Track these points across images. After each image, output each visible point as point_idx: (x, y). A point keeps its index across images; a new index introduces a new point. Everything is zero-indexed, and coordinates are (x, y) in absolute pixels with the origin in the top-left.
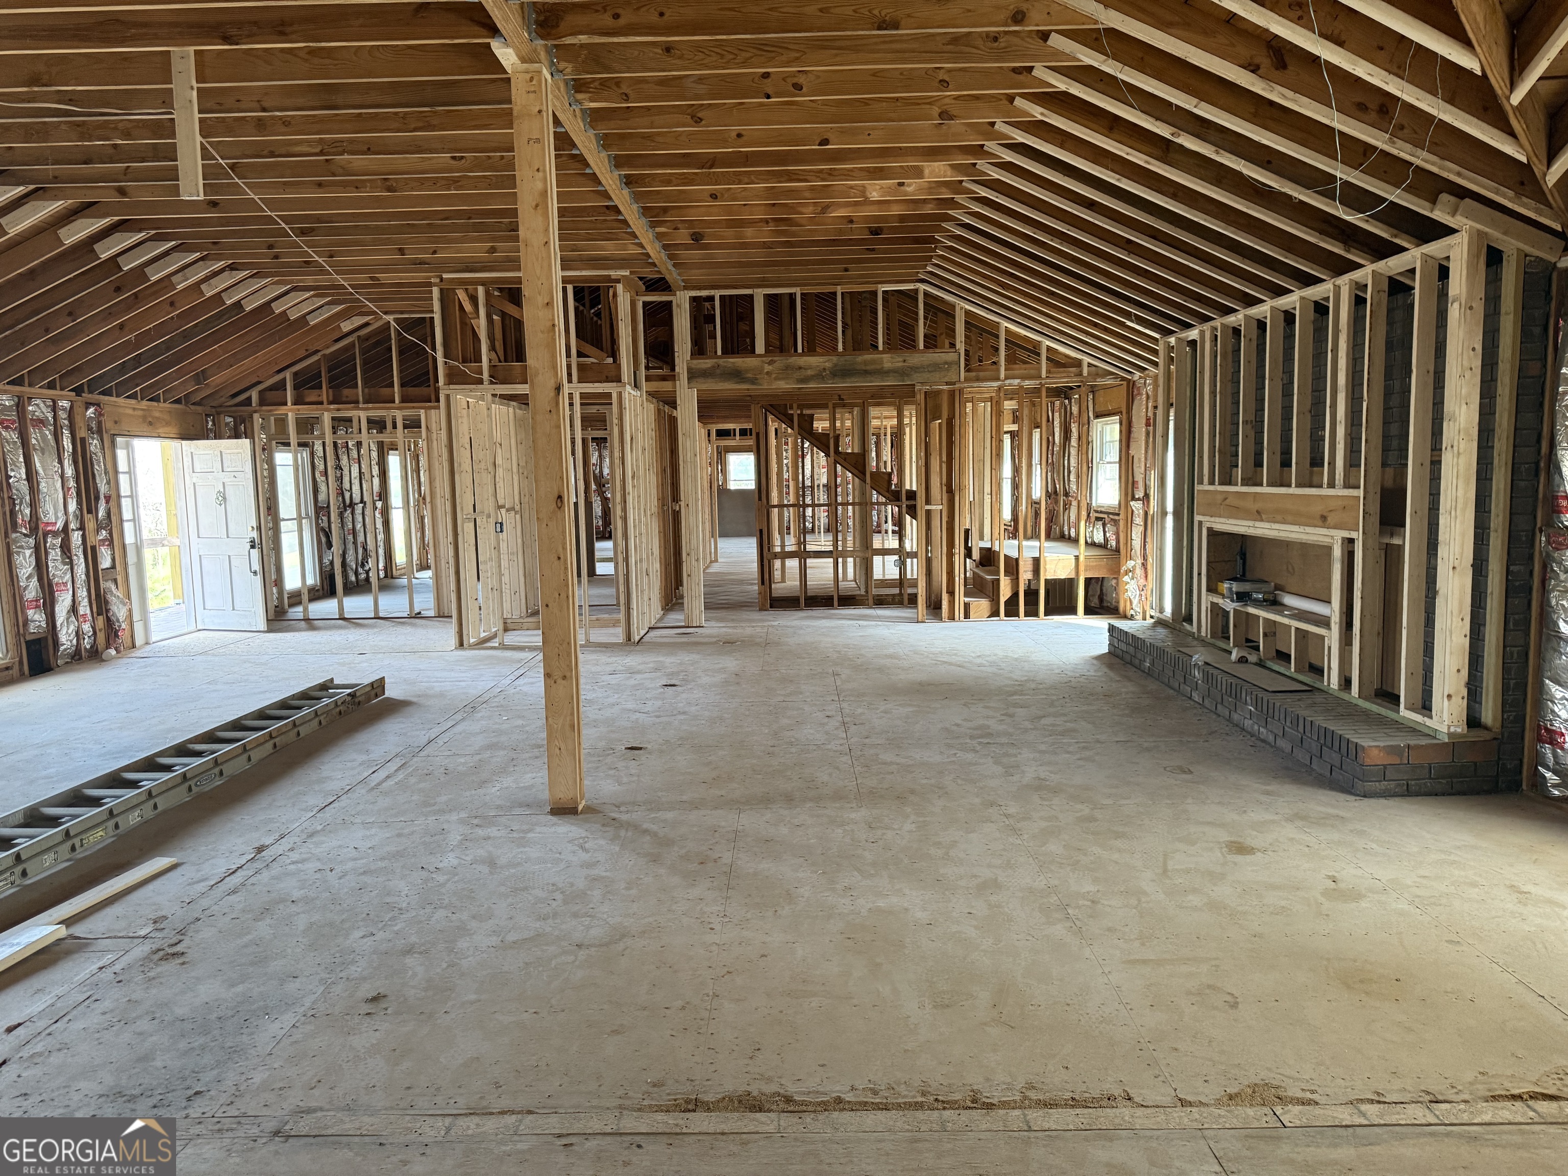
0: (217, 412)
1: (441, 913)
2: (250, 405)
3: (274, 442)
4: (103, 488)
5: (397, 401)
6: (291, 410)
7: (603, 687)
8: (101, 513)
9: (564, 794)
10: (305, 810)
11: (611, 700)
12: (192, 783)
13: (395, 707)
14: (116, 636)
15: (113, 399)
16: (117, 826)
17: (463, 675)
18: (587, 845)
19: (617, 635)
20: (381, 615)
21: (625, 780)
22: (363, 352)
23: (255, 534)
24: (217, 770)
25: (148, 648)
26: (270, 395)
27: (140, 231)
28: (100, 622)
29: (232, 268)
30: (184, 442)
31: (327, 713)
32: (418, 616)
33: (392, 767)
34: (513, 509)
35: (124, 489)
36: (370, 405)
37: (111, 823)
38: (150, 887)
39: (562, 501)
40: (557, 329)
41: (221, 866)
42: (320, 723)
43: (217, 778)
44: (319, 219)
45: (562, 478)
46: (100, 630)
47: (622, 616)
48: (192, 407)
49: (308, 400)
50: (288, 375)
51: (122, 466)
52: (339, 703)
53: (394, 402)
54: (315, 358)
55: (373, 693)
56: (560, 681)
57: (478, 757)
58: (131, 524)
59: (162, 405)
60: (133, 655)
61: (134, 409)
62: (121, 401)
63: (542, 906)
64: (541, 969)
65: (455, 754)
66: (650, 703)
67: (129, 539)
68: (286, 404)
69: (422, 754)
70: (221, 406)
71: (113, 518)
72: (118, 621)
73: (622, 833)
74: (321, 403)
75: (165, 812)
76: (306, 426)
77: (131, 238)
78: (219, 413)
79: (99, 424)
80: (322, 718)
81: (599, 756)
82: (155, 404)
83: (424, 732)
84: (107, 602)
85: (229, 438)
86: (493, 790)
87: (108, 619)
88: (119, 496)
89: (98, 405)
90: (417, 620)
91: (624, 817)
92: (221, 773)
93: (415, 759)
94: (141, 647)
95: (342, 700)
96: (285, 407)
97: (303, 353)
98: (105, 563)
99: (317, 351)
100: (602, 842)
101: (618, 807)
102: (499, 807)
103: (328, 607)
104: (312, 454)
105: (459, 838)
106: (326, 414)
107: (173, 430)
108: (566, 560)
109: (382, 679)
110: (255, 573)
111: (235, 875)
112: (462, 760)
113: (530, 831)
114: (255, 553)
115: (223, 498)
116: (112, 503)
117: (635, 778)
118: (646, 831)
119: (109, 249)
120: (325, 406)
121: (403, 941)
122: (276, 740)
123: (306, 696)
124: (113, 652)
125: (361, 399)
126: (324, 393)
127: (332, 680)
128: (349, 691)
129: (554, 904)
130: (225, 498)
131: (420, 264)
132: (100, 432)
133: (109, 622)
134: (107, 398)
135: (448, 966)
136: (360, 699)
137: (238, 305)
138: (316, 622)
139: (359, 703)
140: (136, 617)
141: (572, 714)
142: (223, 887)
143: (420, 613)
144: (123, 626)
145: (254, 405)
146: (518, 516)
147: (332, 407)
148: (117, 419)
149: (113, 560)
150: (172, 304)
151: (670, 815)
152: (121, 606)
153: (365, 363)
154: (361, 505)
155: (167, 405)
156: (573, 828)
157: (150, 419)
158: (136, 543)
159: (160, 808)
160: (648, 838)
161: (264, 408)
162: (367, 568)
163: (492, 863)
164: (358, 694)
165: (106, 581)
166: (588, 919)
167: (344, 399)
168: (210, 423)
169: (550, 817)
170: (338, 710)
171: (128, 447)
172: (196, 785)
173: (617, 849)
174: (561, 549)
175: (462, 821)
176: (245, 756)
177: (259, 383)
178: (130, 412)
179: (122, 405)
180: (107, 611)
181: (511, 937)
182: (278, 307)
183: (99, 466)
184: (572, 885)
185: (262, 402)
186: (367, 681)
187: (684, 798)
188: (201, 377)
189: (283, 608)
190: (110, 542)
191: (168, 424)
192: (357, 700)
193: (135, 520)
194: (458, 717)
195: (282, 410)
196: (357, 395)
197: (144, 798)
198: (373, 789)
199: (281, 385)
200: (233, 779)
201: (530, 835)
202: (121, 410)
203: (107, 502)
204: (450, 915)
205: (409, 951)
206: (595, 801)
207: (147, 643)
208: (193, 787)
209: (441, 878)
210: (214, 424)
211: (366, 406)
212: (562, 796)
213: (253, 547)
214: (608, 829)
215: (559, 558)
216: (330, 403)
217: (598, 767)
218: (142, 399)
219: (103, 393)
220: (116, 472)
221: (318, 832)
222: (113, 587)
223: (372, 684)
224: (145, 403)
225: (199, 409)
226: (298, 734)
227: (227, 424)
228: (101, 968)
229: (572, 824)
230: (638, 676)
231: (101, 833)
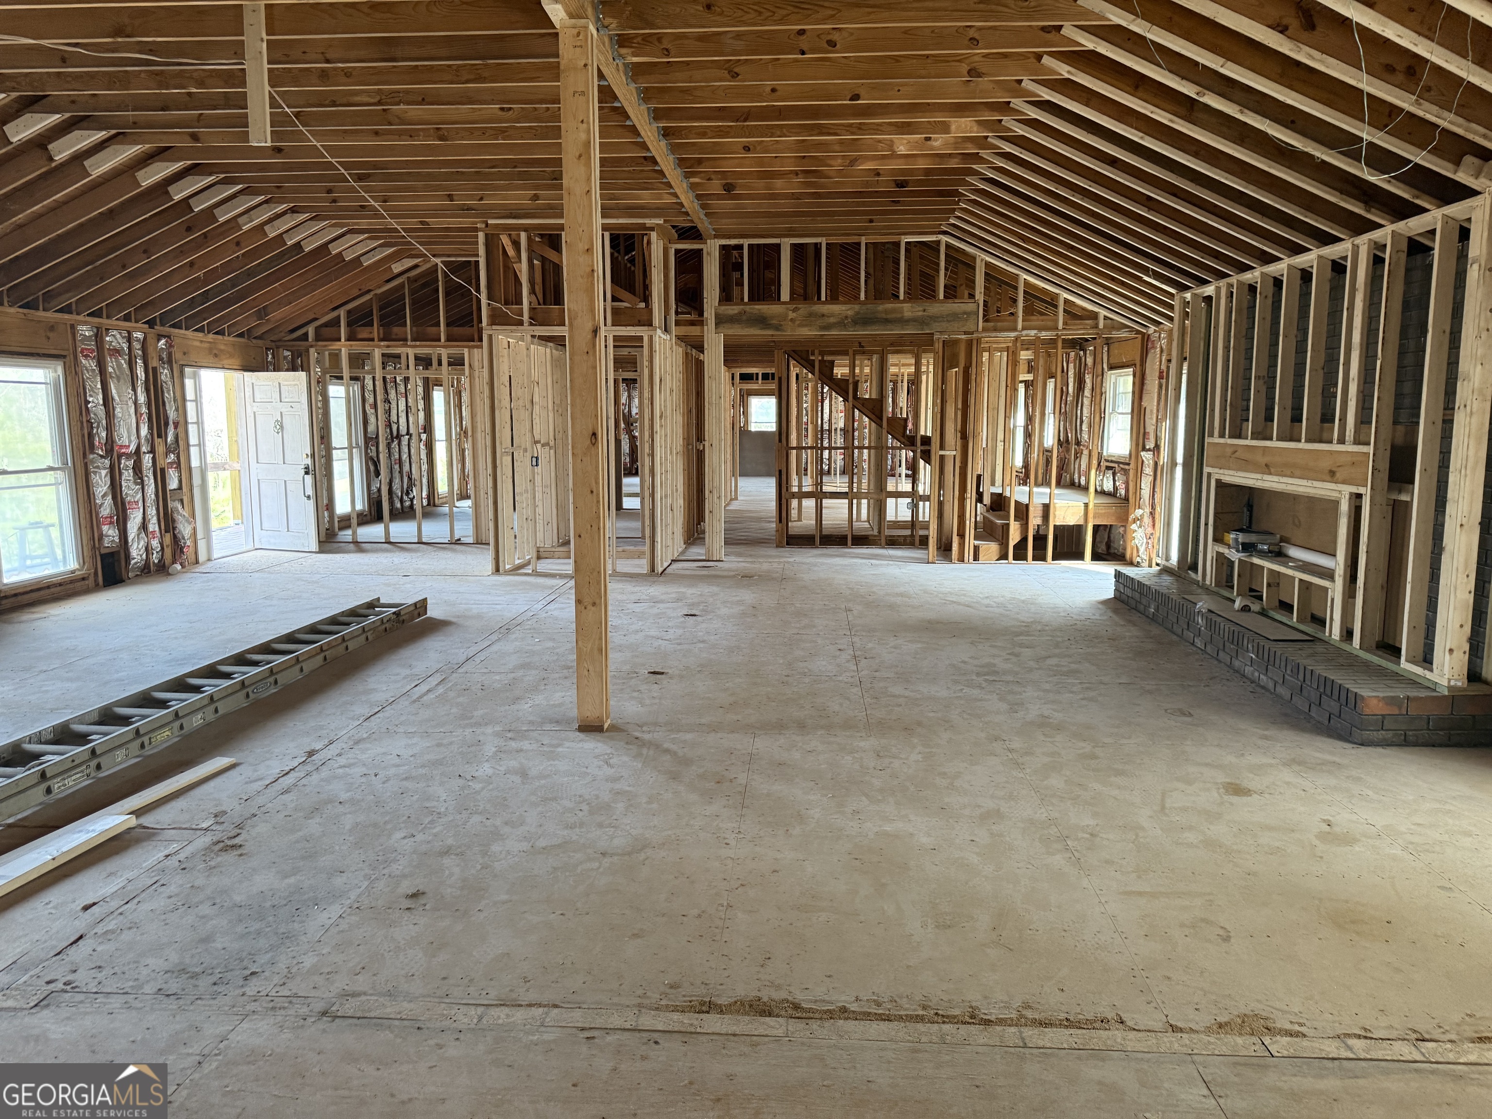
0: (276, 346)
1: (476, 819)
2: (307, 340)
3: (328, 376)
4: (172, 414)
5: (443, 340)
6: (344, 346)
7: (629, 614)
8: (170, 438)
9: (591, 713)
10: (352, 719)
11: (634, 627)
12: (250, 690)
13: (436, 626)
14: (182, 552)
15: (183, 332)
16: (182, 727)
17: (499, 598)
18: (611, 761)
19: (641, 566)
20: (424, 540)
21: (648, 702)
22: (412, 292)
23: (309, 461)
24: (272, 679)
25: (210, 564)
26: (326, 331)
27: (210, 174)
28: (168, 538)
29: (293, 210)
30: (246, 374)
31: (374, 629)
32: (458, 542)
33: (433, 681)
34: (548, 444)
35: (191, 416)
36: (418, 343)
37: (177, 724)
38: (212, 784)
39: (596, 438)
40: (596, 274)
41: (275, 767)
42: (367, 639)
43: (272, 686)
44: (375, 165)
45: (596, 416)
46: (168, 546)
47: (647, 548)
48: (254, 341)
49: (360, 336)
50: (342, 312)
51: (190, 394)
52: (385, 621)
53: (439, 340)
54: (367, 297)
55: (416, 612)
56: (590, 607)
57: (513, 675)
58: (197, 448)
59: (226, 338)
60: (197, 570)
61: (201, 342)
62: (189, 333)
63: (570, 815)
64: (567, 874)
65: (490, 672)
66: (671, 631)
67: (195, 463)
68: (340, 340)
69: (460, 670)
70: (280, 340)
71: (181, 443)
72: (184, 538)
73: (645, 751)
74: (372, 340)
75: (224, 716)
76: (358, 361)
77: (202, 181)
78: (278, 347)
79: (170, 355)
80: (369, 634)
81: (624, 679)
82: (220, 337)
83: (462, 651)
84: (174, 521)
85: (287, 370)
86: (525, 707)
87: (175, 536)
88: (186, 423)
89: (169, 337)
90: (457, 546)
91: (647, 737)
92: (276, 682)
93: (454, 675)
94: (204, 563)
95: (388, 618)
96: (338, 343)
97: (356, 292)
98: (173, 484)
99: (369, 291)
100: (625, 758)
101: (641, 726)
102: (531, 723)
103: (375, 531)
104: (363, 388)
105: (494, 749)
106: (376, 350)
107: (236, 362)
108: (598, 494)
109: (425, 600)
110: (309, 497)
111: (288, 776)
112: (497, 677)
113: (558, 746)
114: (309, 479)
115: (280, 427)
116: (180, 429)
117: (657, 701)
118: (667, 751)
119: (182, 191)
120: (376, 342)
121: (441, 843)
122: (327, 653)
123: (354, 613)
124: (178, 567)
125: (409, 337)
126: (376, 331)
127: (378, 599)
128: (394, 610)
129: (580, 814)
130: (282, 427)
131: (467, 210)
132: (170, 362)
133: (176, 539)
134: (177, 331)
135: (482, 868)
136: (404, 617)
137: (298, 246)
138: (363, 545)
139: (403, 621)
140: (200, 535)
141: (601, 639)
142: (278, 786)
143: (459, 540)
144: (188, 543)
145: (310, 340)
146: (552, 452)
147: (382, 343)
148: (185, 350)
149: (180, 481)
150: (238, 244)
151: (689, 736)
152: (186, 524)
153: (413, 303)
154: (407, 437)
155: (231, 339)
156: (600, 745)
157: (215, 351)
158: (201, 467)
159: (221, 712)
160: (669, 757)
161: (320, 343)
162: (411, 496)
163: (523, 774)
164: (402, 613)
165: (174, 501)
166: (612, 829)
167: (394, 337)
168: (270, 356)
169: (578, 733)
170: (384, 627)
171: (195, 376)
172: (253, 691)
173: (640, 765)
174: (594, 484)
175: (497, 734)
176: (298, 667)
177: (315, 319)
178: (197, 344)
179: (190, 337)
180: (174, 528)
181: (542, 843)
182: (335, 249)
183: (169, 394)
184: (597, 797)
185: (318, 337)
186: (410, 601)
187: (703, 721)
188: (262, 313)
189: (333, 531)
190: (178, 465)
191: (231, 356)
192: (401, 619)
193: (201, 445)
194: (494, 637)
195: (336, 346)
196: (406, 333)
197: (206, 702)
198: (414, 701)
199: (336, 322)
200: (287, 688)
201: (560, 749)
202: (190, 343)
203: (176, 428)
204: (484, 820)
205: (447, 852)
206: (620, 721)
207: (209, 560)
208: (251, 694)
209: (478, 786)
210: (273, 357)
211: (414, 343)
212: (589, 714)
213: (307, 473)
214: (631, 747)
215: (592, 492)
216: (381, 340)
217: (622, 689)
218: (209, 333)
219: (174, 326)
220: (184, 399)
221: (364, 739)
222: (180, 507)
223: (415, 604)
224: (211, 336)
225: (260, 342)
226: (347, 648)
227: (285, 358)
228: (167, 856)
229: (598, 741)
230: (661, 606)
231: (167, 733)
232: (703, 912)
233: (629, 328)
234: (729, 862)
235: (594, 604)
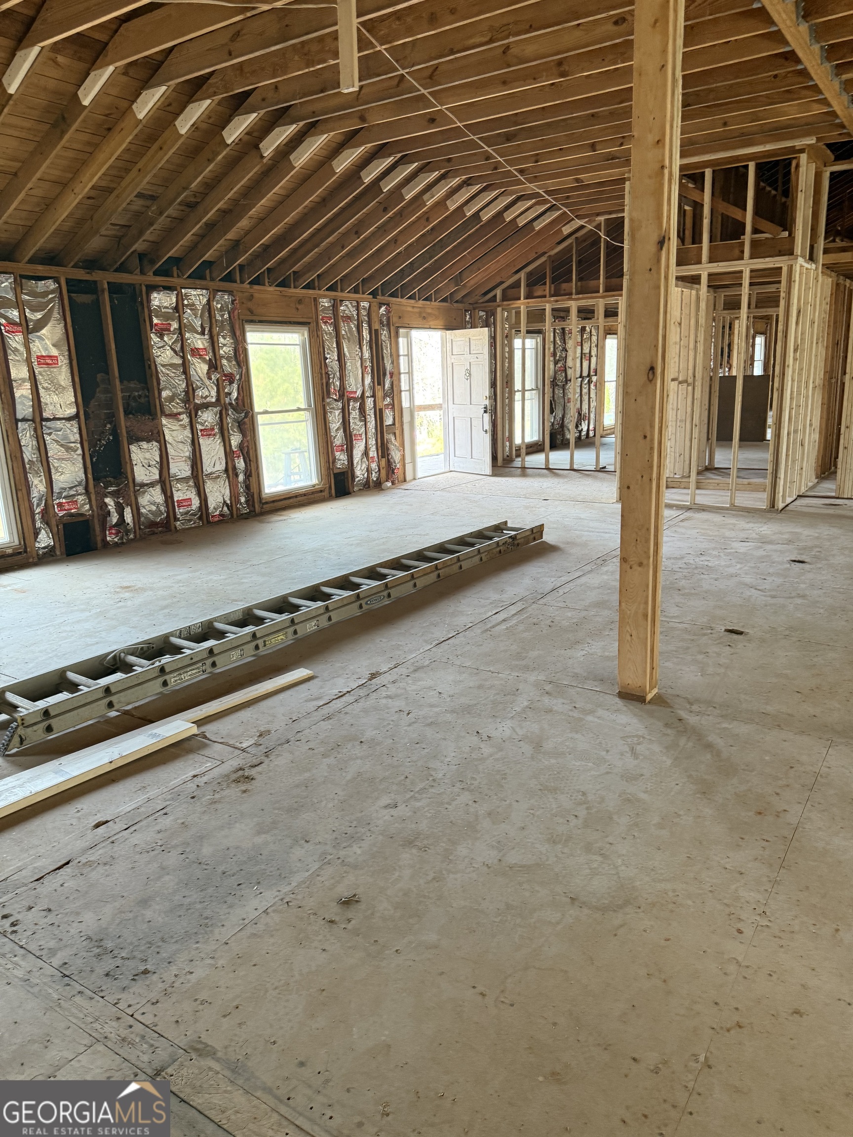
0: (474, 307)
1: (466, 797)
2: (496, 301)
3: (514, 330)
4: (389, 367)
5: (601, 291)
6: (523, 304)
7: (730, 554)
8: (387, 385)
9: (633, 680)
10: (426, 641)
11: (731, 570)
12: (363, 602)
13: (547, 550)
14: (393, 473)
15: (399, 300)
16: (295, 632)
17: (611, 527)
18: (639, 747)
20: (575, 467)
21: (710, 670)
22: (579, 253)
23: (487, 402)
24: (385, 593)
25: (414, 482)
26: (511, 292)
27: (389, 156)
28: (383, 462)
29: (467, 183)
30: (448, 332)
31: (488, 551)
32: (603, 470)
33: (513, 610)
34: (686, 381)
35: (403, 367)
36: (581, 296)
37: (292, 629)
38: (281, 696)
39: (654, 373)
40: (666, 171)
41: (341, 685)
42: (481, 559)
43: (386, 599)
45: (656, 346)
46: (383, 468)
47: (768, 481)
48: (455, 305)
49: (536, 294)
50: (522, 275)
51: (402, 350)
52: (501, 544)
53: (598, 292)
54: (543, 259)
55: (532, 537)
56: (635, 567)
57: (584, 613)
58: (408, 393)
59: (433, 303)
60: (402, 487)
61: (413, 307)
62: (404, 301)
63: (561, 820)
64: (518, 921)
65: (567, 607)
67: (405, 404)
68: (519, 299)
69: (542, 601)
70: (476, 303)
71: (395, 389)
72: (395, 463)
73: (682, 741)
74: (545, 296)
75: (338, 623)
76: (536, 316)
78: (474, 309)
79: (388, 319)
80: (483, 555)
81: (695, 635)
82: (428, 303)
83: (553, 579)
84: (388, 449)
85: (481, 327)
86: (579, 654)
87: (389, 461)
88: (400, 374)
89: (388, 305)
90: (600, 474)
91: (692, 720)
92: (389, 595)
93: (534, 606)
94: (411, 481)
95: (504, 542)
96: (519, 302)
97: (533, 256)
98: (389, 421)
99: (545, 253)
100: (656, 748)
101: (691, 704)
102: (576, 676)
104: (544, 340)
105: (526, 703)
106: (547, 305)
107: (440, 323)
108: (652, 440)
109: (543, 525)
110: (486, 431)
112: (569, 614)
113: (591, 712)
114: (487, 417)
115: (469, 374)
116: (394, 378)
117: (722, 670)
118: (709, 746)
119: (370, 174)
120: (547, 299)
121: (413, 826)
122: (440, 571)
123: (481, 535)
124: (389, 484)
125: (574, 291)
126: (547, 288)
127: (506, 523)
128: (513, 533)
129: (574, 822)
130: (470, 374)
131: (612, 159)
132: (388, 325)
133: (389, 463)
134: (394, 299)
135: (434, 879)
136: (519, 541)
137: (476, 215)
138: (528, 470)
139: (518, 545)
140: (408, 459)
141: (646, 603)
142: (326, 710)
143: (605, 467)
144: (398, 466)
145: (498, 301)
146: (690, 388)
147: (552, 299)
148: (400, 315)
149: (394, 419)
150: (428, 219)
151: (743, 729)
152: (397, 452)
153: (579, 263)
154: (580, 379)
155: (436, 303)
156: (635, 721)
157: (424, 315)
158: (410, 407)
159: (334, 620)
160: (709, 756)
161: (505, 303)
162: (580, 429)
163: (538, 745)
164: (518, 537)
165: (389, 434)
166: (599, 859)
167: (562, 292)
168: (468, 317)
169: (617, 700)
170: (498, 549)
171: (407, 336)
172: (366, 603)
173: (669, 762)
174: (648, 428)
175: (537, 685)
176: (412, 583)
177: (502, 283)
178: (410, 309)
179: (404, 304)
180: (388, 455)
181: (514, 858)
182: (509, 217)
183: (387, 351)
184: (602, 800)
185: (505, 298)
186: (528, 528)
187: (769, 709)
188: (458, 279)
190: (392, 406)
191: (437, 318)
192: (516, 542)
193: (410, 390)
194: (588, 568)
195: (517, 304)
196: (572, 287)
197: (322, 611)
198: (487, 630)
199: (517, 285)
200: (399, 600)
201: (590, 718)
202: (404, 308)
203: (391, 377)
204: (470, 803)
205: (409, 843)
206: (670, 691)
207: (414, 479)
208: (364, 605)
209: (486, 750)
210: (471, 317)
211: (577, 296)
212: (630, 682)
213: (485, 412)
214: (669, 731)
215: (645, 437)
216: (551, 296)
217: (688, 648)
218: (419, 299)
219: (392, 295)
220: (398, 356)
221: (423, 667)
222: (393, 438)
223: (532, 529)
224: (421, 302)
225: (460, 305)
226: (461, 567)
227: (481, 317)
228: (195, 776)
229: (635, 715)
230: (769, 547)
231: (282, 637)
232: (665, 1063)
233: (767, 259)
234: (732, 968)
235: (641, 564)
